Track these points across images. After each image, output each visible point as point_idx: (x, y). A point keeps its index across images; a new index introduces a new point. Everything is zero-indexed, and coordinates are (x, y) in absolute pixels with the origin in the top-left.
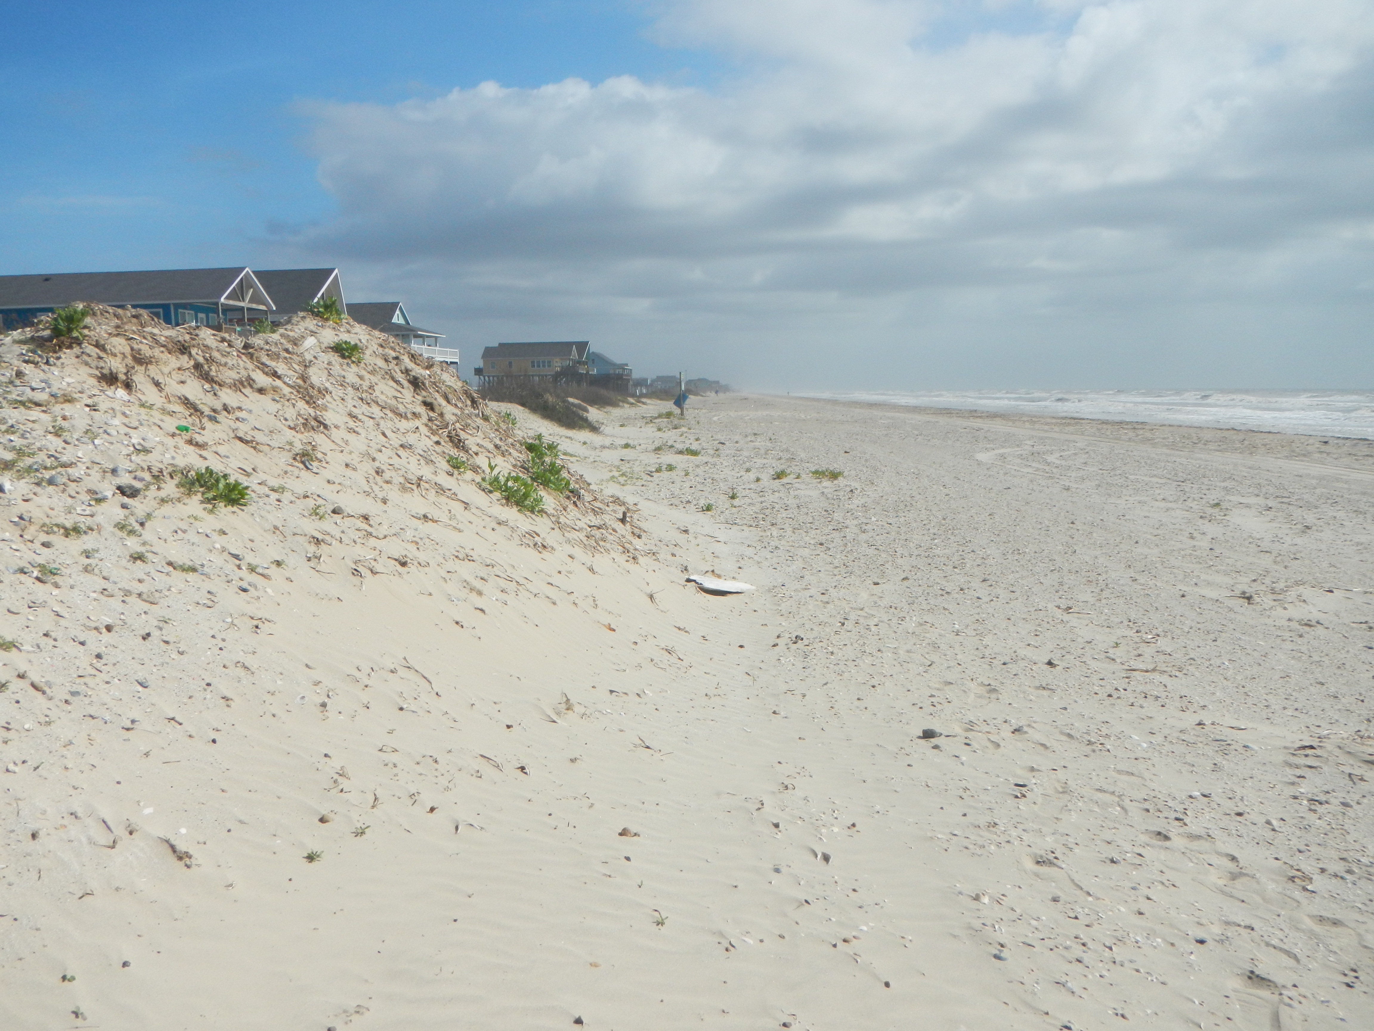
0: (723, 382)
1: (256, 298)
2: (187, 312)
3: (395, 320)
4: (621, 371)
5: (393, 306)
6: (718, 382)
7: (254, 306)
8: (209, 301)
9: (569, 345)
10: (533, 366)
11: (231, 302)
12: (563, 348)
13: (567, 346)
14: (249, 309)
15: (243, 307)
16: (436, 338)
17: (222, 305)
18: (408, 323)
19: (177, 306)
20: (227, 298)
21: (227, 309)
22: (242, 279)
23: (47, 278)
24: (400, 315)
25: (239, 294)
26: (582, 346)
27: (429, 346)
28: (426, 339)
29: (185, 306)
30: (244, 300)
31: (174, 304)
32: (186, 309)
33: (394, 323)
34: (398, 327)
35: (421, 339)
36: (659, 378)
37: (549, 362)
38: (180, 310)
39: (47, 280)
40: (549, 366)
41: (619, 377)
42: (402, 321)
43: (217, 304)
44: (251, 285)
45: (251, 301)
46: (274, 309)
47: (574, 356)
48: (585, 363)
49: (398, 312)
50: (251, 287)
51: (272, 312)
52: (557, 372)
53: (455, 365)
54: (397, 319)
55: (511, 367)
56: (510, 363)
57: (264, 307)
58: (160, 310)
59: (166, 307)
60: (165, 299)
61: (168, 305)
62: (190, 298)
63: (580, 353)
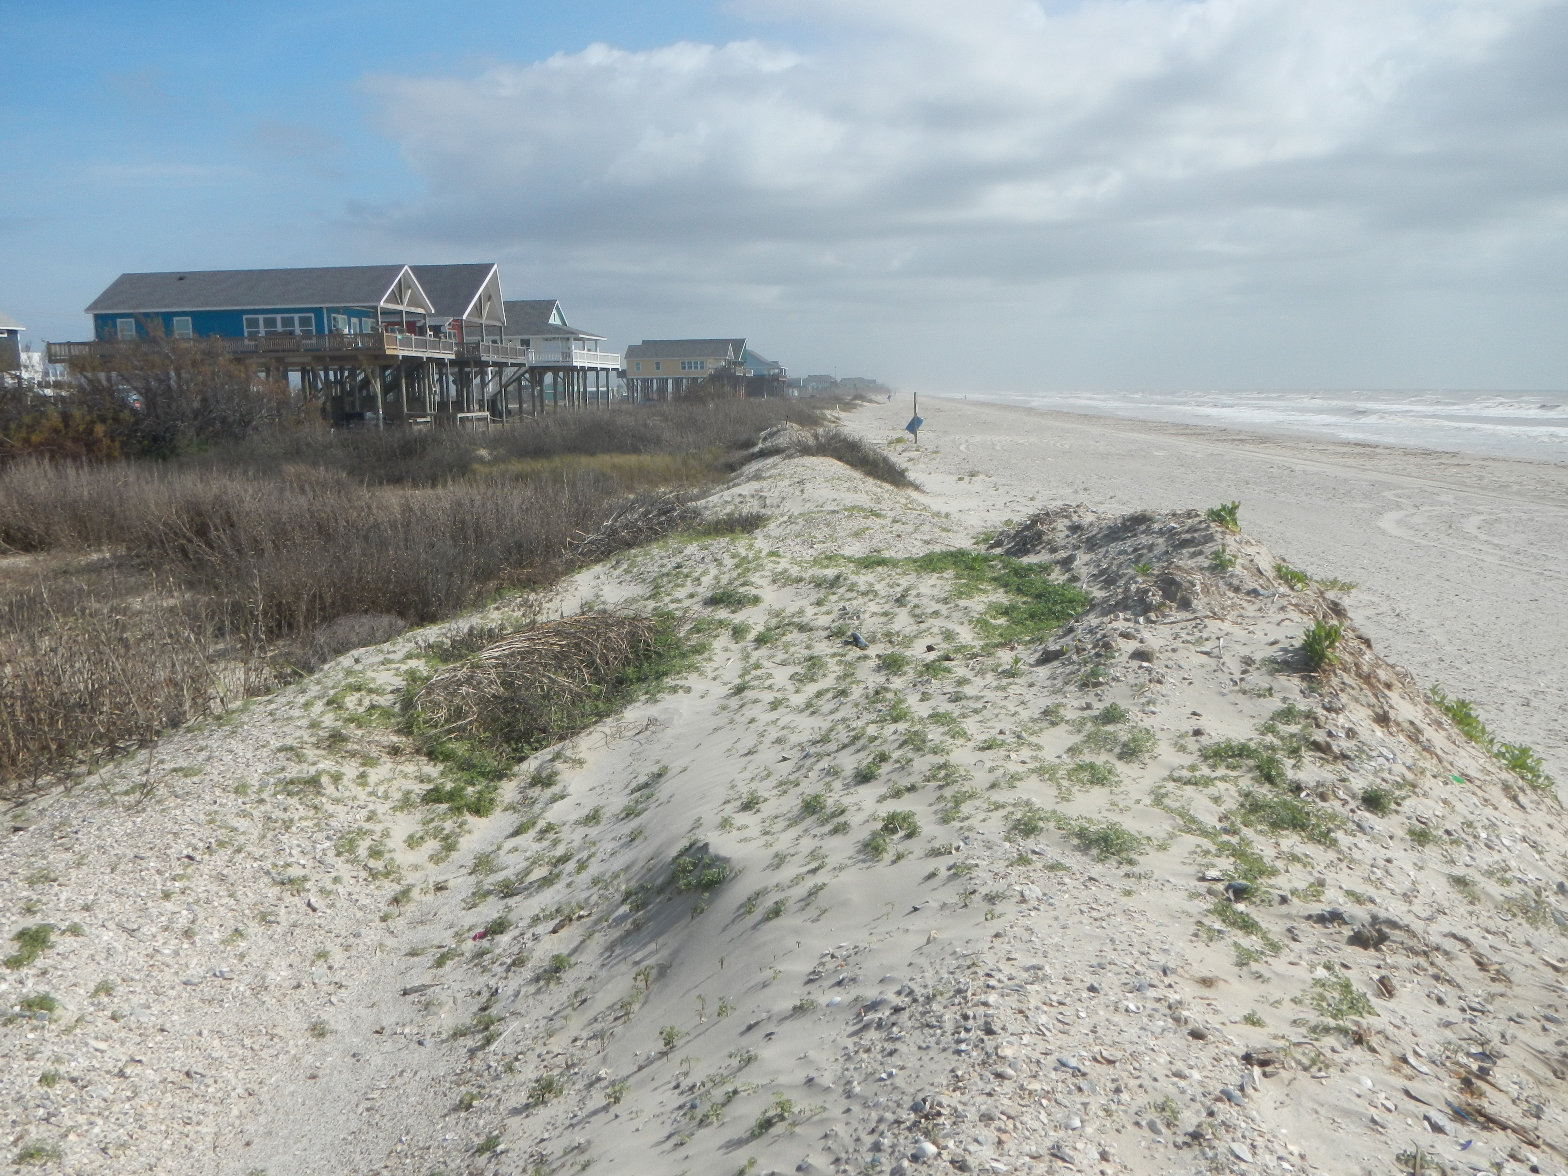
0: (879, 381)
1: (415, 300)
2: (340, 317)
3: (551, 321)
5: (547, 306)
6: (874, 381)
7: (412, 309)
8: (370, 305)
9: (724, 343)
10: (684, 368)
11: (390, 306)
12: (717, 346)
13: (723, 344)
14: (407, 313)
15: (402, 311)
16: (596, 341)
17: (382, 309)
18: (565, 324)
19: (330, 310)
20: (386, 301)
21: (386, 312)
22: (400, 280)
23: (182, 277)
24: (557, 316)
25: (397, 297)
26: (738, 344)
27: (589, 350)
28: (586, 343)
29: (337, 310)
30: (402, 303)
31: (328, 309)
32: (339, 313)
33: (551, 325)
34: (555, 328)
35: (580, 343)
36: (811, 378)
37: (702, 363)
38: (333, 316)
39: (181, 279)
40: (702, 368)
41: (776, 378)
42: (558, 322)
43: (376, 308)
44: (410, 285)
45: (408, 305)
46: (433, 311)
47: (730, 355)
48: (741, 364)
49: (554, 311)
50: (410, 288)
51: (430, 315)
52: (710, 375)
54: (554, 320)
55: (658, 368)
56: (658, 364)
57: (421, 311)
58: (312, 315)
59: (318, 312)
60: (317, 303)
61: (321, 309)
62: (346, 302)
63: (736, 352)
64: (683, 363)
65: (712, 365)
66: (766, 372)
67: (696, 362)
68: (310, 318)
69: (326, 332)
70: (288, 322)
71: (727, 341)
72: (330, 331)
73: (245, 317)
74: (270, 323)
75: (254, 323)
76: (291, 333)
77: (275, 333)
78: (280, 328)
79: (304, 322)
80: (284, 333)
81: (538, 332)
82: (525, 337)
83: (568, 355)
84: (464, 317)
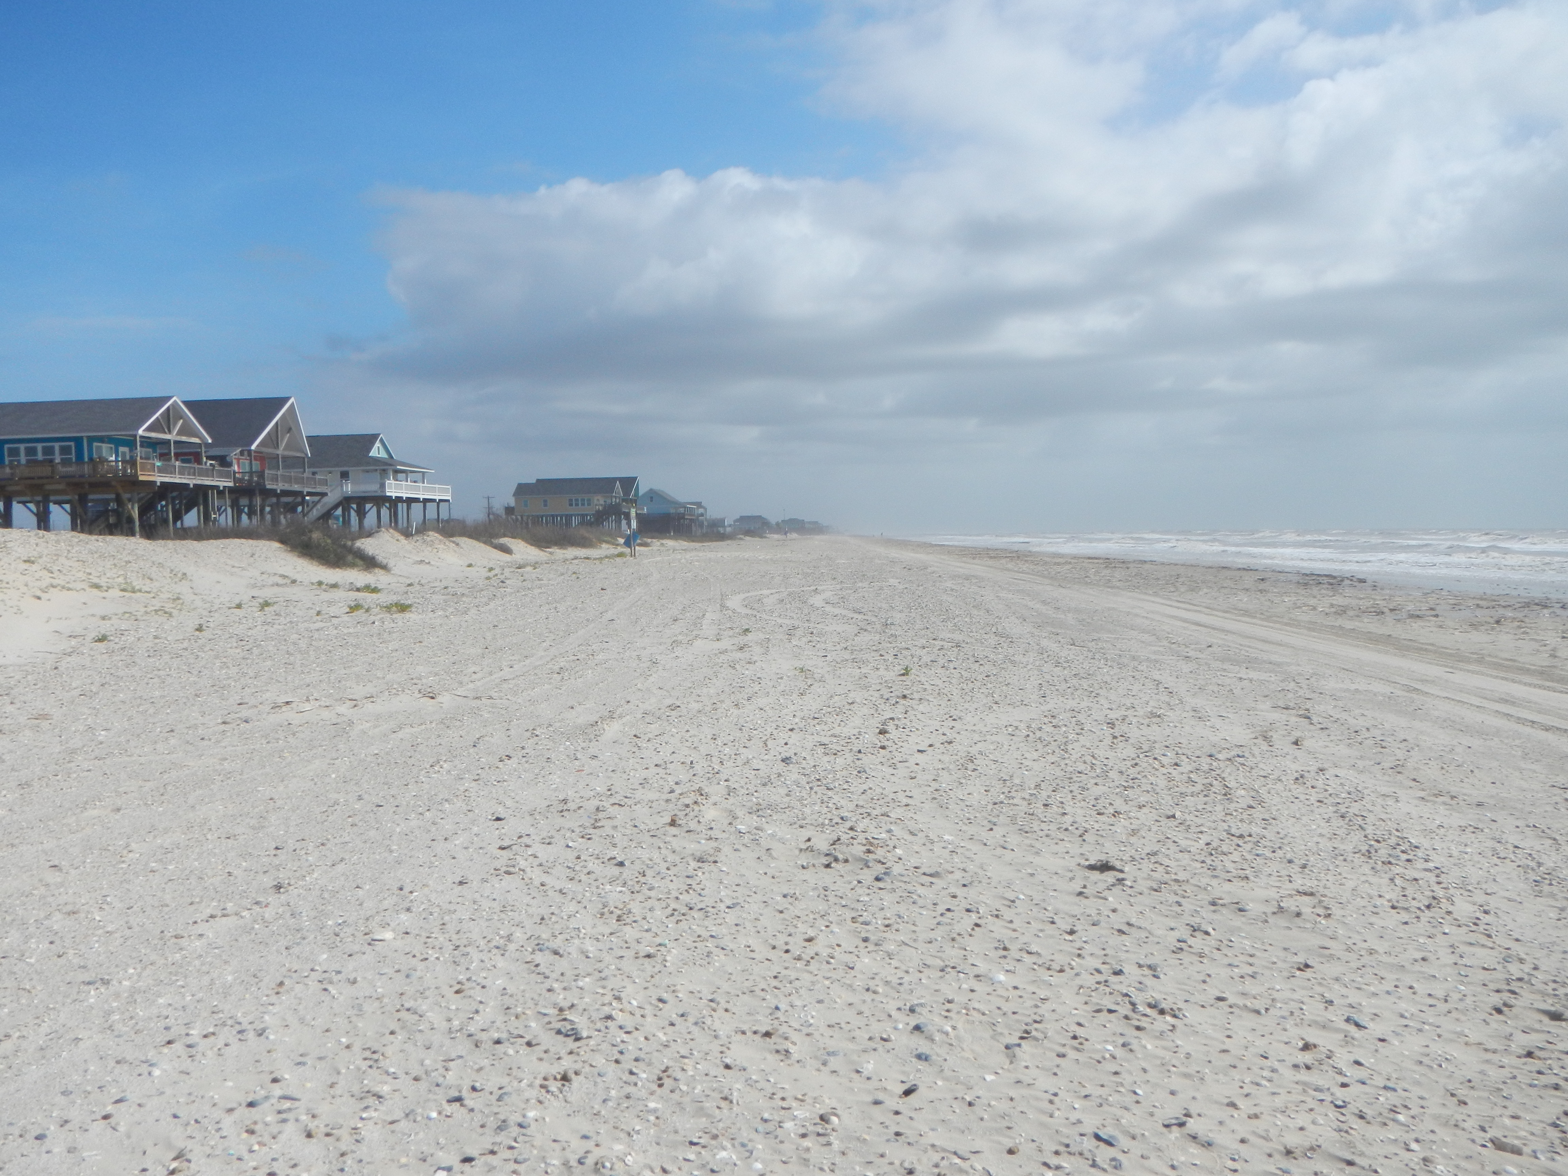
1: (187, 430)
2: (104, 445)
3: (374, 453)
4: (682, 510)
5: (370, 439)
7: (184, 439)
8: (128, 433)
10: (571, 505)
11: (153, 435)
12: (606, 484)
13: (610, 482)
14: (176, 442)
15: (169, 440)
16: (426, 474)
17: (141, 437)
18: (392, 457)
19: (91, 440)
20: (147, 429)
21: (148, 443)
22: (167, 409)
24: (381, 449)
25: (163, 425)
26: (629, 483)
27: (415, 482)
28: (410, 475)
29: (101, 439)
30: (170, 432)
31: (88, 437)
32: (103, 442)
33: (372, 457)
34: (377, 461)
35: (404, 475)
37: (589, 500)
38: (95, 444)
40: (589, 504)
41: (681, 517)
42: (383, 455)
43: (135, 436)
44: (180, 416)
45: (179, 433)
46: (210, 441)
47: (619, 493)
49: (378, 444)
50: (181, 418)
51: (207, 445)
52: (598, 512)
53: (447, 503)
54: (377, 451)
55: (545, 505)
56: (545, 501)
57: (196, 440)
58: (72, 444)
59: (78, 441)
60: (78, 432)
61: (82, 438)
62: (106, 431)
63: (627, 492)
64: (571, 500)
65: (599, 501)
66: (672, 511)
67: (583, 500)
68: (70, 447)
69: (86, 460)
70: (48, 451)
71: (614, 480)
72: (91, 459)
73: (6, 446)
74: (31, 451)
75: (14, 452)
76: (51, 461)
77: (36, 462)
78: (40, 456)
79: (65, 450)
80: (44, 461)
81: (358, 464)
82: (345, 469)
83: (383, 486)
84: (253, 447)
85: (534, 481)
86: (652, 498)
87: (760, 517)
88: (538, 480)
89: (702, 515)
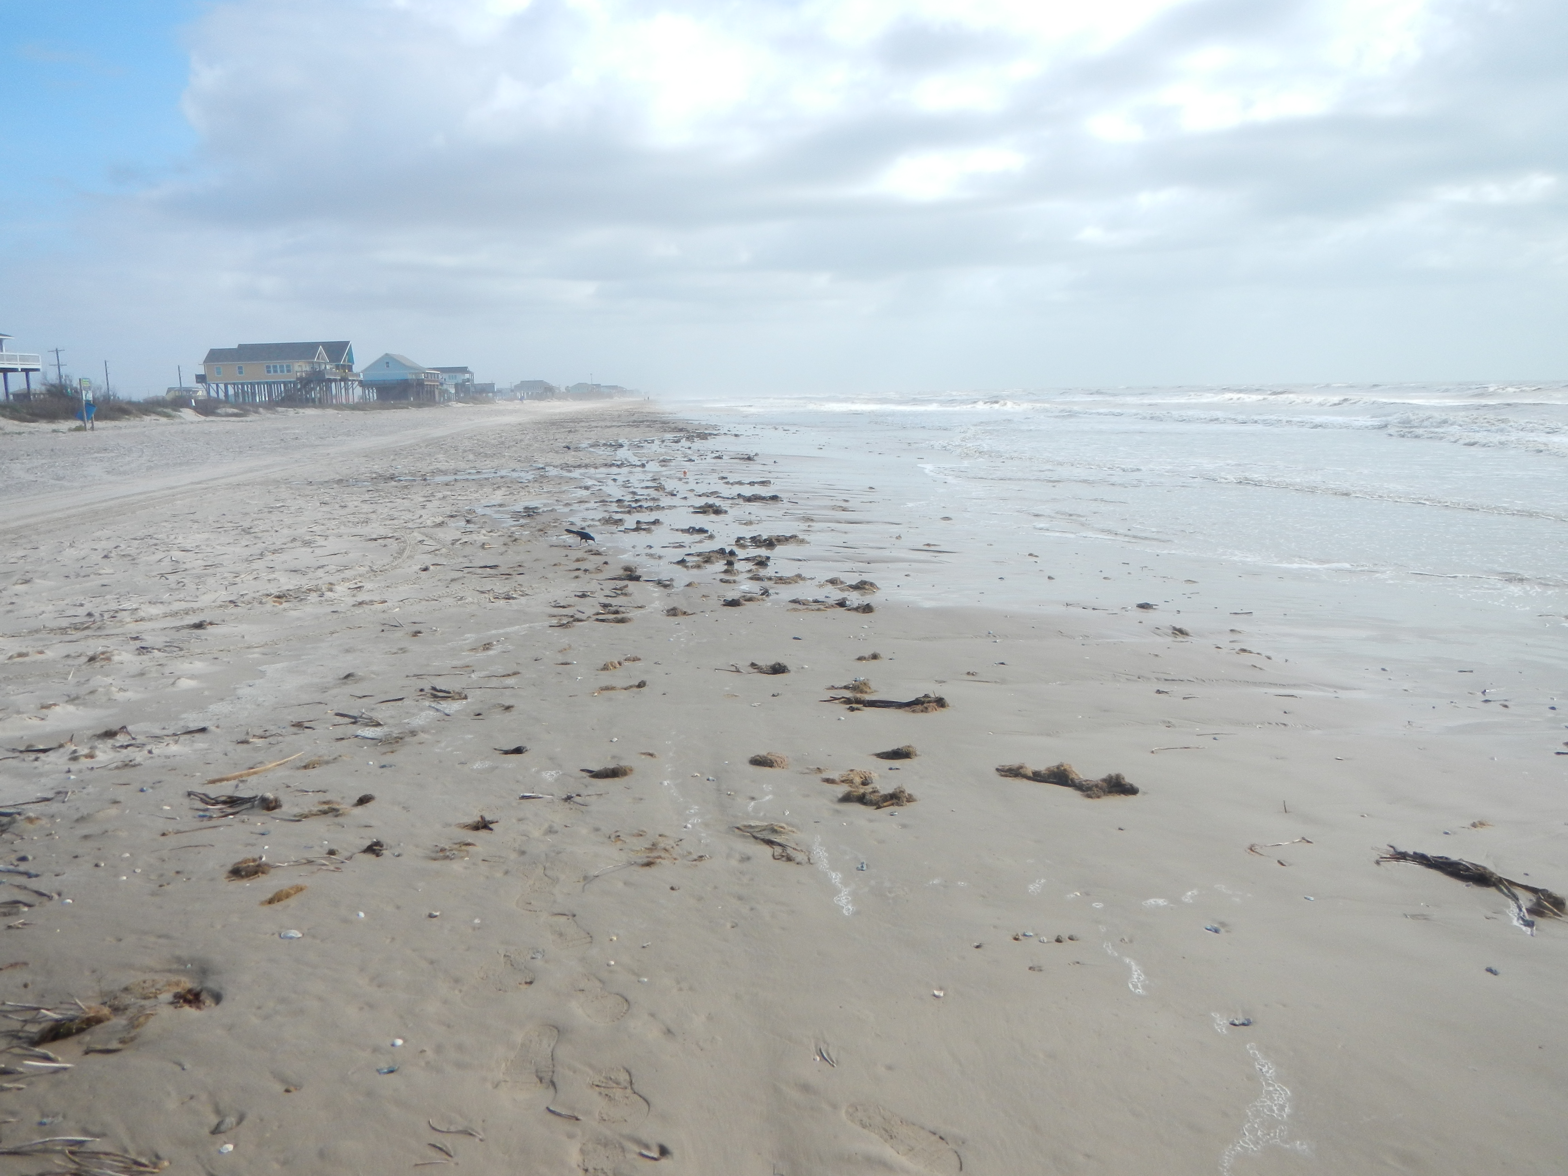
4: (422, 376)
26: (337, 347)
37: (289, 367)
40: (289, 371)
41: (421, 383)
47: (322, 359)
52: (302, 379)
55: (241, 373)
56: (240, 368)
64: (268, 367)
65: (301, 368)
66: (410, 377)
67: (282, 367)
71: (316, 345)
85: (236, 347)
86: (387, 363)
87: (541, 382)
88: (240, 345)
89: (468, 380)
